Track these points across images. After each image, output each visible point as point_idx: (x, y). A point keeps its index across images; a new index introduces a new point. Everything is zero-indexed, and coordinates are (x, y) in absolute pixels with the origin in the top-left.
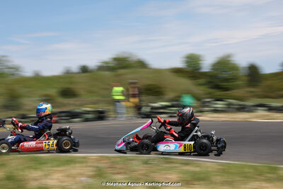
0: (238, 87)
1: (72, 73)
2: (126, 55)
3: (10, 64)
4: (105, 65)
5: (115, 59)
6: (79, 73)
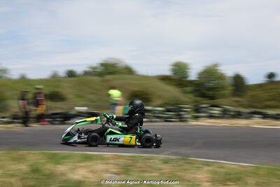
0: (223, 96)
1: (60, 77)
2: (113, 61)
5: (102, 65)
6: (65, 77)
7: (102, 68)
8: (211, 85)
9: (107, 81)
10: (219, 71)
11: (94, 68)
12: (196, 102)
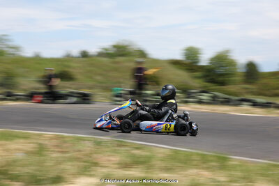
1: (73, 57)
3: (11, 44)
4: (105, 52)
6: (79, 57)
7: (115, 49)
8: (221, 71)
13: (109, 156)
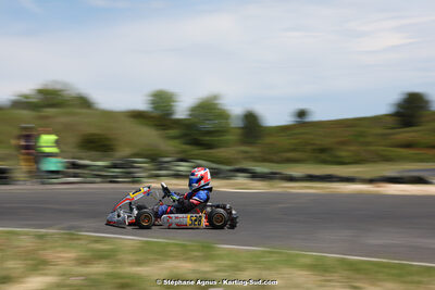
0: (226, 144)
2: (58, 87)
5: (40, 92)
7: (40, 96)
8: (208, 126)
9: (46, 117)
10: (219, 107)
11: (26, 97)
12: (184, 152)
13: (60, 252)
